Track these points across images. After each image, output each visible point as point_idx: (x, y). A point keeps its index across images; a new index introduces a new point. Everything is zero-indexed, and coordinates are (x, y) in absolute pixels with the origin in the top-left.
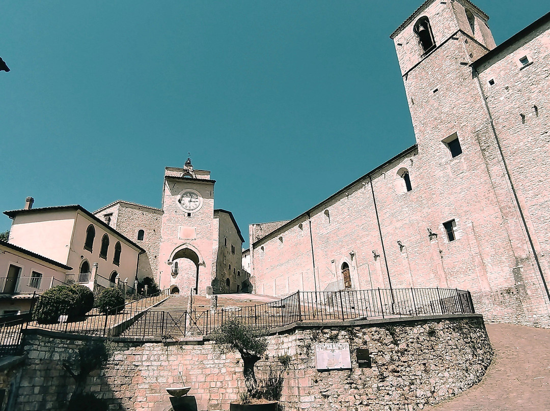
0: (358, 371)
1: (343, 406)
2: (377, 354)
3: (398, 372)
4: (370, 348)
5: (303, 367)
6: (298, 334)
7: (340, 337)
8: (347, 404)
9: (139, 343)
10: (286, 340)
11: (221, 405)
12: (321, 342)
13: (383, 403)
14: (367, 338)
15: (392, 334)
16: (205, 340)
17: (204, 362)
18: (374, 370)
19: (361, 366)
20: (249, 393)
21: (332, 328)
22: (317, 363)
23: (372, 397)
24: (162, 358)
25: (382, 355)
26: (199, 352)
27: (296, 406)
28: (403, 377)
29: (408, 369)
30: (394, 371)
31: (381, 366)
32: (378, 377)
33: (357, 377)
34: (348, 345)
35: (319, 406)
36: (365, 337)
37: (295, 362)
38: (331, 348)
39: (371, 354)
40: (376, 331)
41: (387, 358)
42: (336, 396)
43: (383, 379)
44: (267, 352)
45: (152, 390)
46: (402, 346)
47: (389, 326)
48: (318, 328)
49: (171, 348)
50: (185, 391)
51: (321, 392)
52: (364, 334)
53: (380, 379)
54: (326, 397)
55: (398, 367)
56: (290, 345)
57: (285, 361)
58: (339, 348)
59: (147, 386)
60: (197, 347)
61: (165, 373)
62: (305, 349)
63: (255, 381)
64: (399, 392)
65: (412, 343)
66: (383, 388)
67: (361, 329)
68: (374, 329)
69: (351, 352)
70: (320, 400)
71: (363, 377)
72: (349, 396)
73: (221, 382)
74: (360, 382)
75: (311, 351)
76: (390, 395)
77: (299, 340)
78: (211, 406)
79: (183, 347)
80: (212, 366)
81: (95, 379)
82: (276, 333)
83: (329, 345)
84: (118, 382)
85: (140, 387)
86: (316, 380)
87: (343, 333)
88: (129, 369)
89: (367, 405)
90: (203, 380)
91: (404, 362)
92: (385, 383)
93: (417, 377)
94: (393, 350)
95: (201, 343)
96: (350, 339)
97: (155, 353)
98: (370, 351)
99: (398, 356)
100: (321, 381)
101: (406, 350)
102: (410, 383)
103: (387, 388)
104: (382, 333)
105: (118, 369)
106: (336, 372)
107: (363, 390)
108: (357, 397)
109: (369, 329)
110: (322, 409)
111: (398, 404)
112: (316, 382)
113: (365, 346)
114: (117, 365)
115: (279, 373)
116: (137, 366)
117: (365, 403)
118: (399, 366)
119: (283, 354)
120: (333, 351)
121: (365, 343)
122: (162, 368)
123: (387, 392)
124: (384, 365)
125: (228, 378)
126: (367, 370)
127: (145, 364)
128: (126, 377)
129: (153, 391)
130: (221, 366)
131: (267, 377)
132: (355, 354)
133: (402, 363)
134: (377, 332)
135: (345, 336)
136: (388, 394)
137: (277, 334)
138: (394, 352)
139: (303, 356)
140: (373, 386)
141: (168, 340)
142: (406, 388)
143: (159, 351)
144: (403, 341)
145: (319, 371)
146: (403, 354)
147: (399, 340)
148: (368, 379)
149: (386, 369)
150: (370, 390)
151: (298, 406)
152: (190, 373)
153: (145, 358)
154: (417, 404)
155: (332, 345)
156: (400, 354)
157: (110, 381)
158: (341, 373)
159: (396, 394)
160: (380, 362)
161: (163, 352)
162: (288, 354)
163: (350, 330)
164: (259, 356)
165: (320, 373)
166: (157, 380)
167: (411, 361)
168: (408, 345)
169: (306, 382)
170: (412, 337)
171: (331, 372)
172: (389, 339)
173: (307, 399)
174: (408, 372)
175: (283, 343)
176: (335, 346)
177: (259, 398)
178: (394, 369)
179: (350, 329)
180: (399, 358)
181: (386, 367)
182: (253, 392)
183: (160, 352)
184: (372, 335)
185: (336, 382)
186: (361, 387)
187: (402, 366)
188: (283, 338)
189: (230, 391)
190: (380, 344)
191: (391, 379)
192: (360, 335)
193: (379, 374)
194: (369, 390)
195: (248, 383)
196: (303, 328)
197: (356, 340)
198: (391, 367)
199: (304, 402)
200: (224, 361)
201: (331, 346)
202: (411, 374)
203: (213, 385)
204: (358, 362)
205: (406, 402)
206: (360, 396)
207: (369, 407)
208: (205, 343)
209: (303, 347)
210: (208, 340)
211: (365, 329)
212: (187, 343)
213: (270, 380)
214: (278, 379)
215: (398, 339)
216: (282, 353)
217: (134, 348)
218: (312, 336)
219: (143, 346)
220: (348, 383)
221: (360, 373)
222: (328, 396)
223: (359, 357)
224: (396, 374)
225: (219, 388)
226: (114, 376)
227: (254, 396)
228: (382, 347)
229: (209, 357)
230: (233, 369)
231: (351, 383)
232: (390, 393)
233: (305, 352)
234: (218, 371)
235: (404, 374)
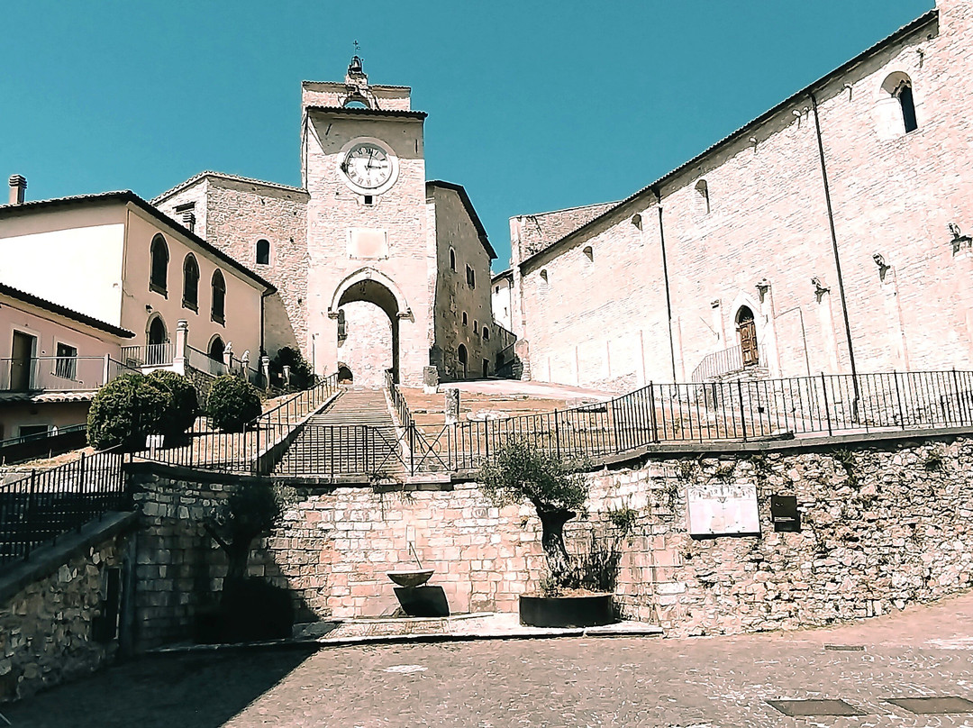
0: (773, 539)
1: (742, 601)
2: (814, 506)
3: (857, 540)
4: (800, 493)
5: (662, 529)
6: (652, 468)
7: (737, 473)
8: (751, 599)
9: (324, 488)
10: (624, 479)
11: (494, 604)
12: (697, 483)
13: (821, 597)
14: (793, 474)
15: (847, 466)
16: (454, 481)
17: (456, 523)
18: (807, 536)
19: (779, 528)
20: (555, 579)
21: (722, 456)
22: (690, 522)
23: (802, 585)
24: (373, 515)
25: (824, 508)
26: (445, 504)
27: (647, 602)
28: (865, 549)
29: (877, 535)
30: (848, 538)
31: (822, 528)
32: (813, 549)
33: (771, 549)
34: (754, 489)
35: (695, 601)
36: (789, 472)
37: (646, 521)
38: (719, 494)
39: (801, 505)
40: (814, 461)
41: (835, 512)
42: (728, 583)
43: (824, 552)
44: (586, 504)
45: (358, 575)
46: (868, 489)
47: (841, 451)
48: (693, 455)
49: (388, 496)
50: (424, 577)
51: (698, 576)
52: (788, 466)
53: (818, 553)
54: (708, 584)
55: (855, 530)
56: (633, 489)
57: (623, 520)
58: (736, 495)
59: (348, 568)
60: (439, 494)
61: (382, 544)
62: (666, 497)
63: (566, 557)
64: (855, 577)
65: (889, 483)
66: (824, 570)
67: (781, 457)
68: (810, 456)
69: (760, 502)
70: (696, 591)
71: (783, 549)
72: (755, 584)
73: (492, 560)
74: (776, 558)
75: (677, 500)
76: (837, 583)
77: (654, 479)
78: (475, 604)
79: (412, 494)
80: (472, 530)
81: (253, 555)
82: (604, 465)
83: (714, 488)
84: (295, 560)
85: (334, 570)
86: (689, 554)
87: (744, 464)
88: (311, 535)
89: (789, 600)
90: (456, 556)
91: (870, 521)
92: (826, 561)
93: (895, 550)
94: (848, 497)
95: (446, 487)
96: (758, 476)
97: (358, 506)
98: (800, 499)
99: (857, 509)
100: (699, 555)
101: (875, 498)
102: (880, 561)
103: (831, 570)
104: (826, 465)
105: (292, 537)
106: (729, 540)
107: (783, 573)
108: (770, 585)
109: (798, 458)
110: (701, 606)
111: (852, 600)
112: (689, 557)
113: (790, 491)
114: (288, 528)
115: (610, 542)
116: (326, 531)
117: (786, 597)
118: (858, 528)
119: (620, 507)
120: (723, 500)
121: (790, 484)
122: (372, 535)
123: (832, 576)
124: (827, 526)
125: (505, 553)
126: (791, 537)
127: (340, 526)
128: (307, 551)
129: (361, 577)
130: (489, 530)
131: (586, 550)
132: (767, 506)
133: (866, 524)
134: (816, 464)
135: (748, 470)
136: (833, 581)
137: (606, 468)
138: (849, 502)
139: (661, 511)
140: (802, 567)
141: (383, 482)
142: (871, 571)
143: (365, 503)
144: (869, 480)
145: (694, 537)
146: (867, 505)
147: (861, 478)
148: (793, 553)
149: (832, 534)
150: (797, 573)
151: (653, 601)
152: (431, 544)
153: (339, 515)
154: (892, 600)
155: (722, 490)
156: (861, 506)
157: (279, 558)
158: (738, 541)
159: (849, 583)
160: (820, 521)
161: (375, 505)
162: (630, 507)
163: (759, 460)
164: (571, 510)
165: (696, 541)
166: (366, 557)
167: (885, 519)
168: (879, 489)
169: (668, 558)
170: (891, 471)
171: (719, 540)
172: (842, 475)
173: (671, 588)
174: (876, 540)
175: (618, 485)
176: (727, 491)
177: (576, 586)
178: (848, 534)
179: (759, 457)
180: (859, 514)
181: (832, 531)
182: (563, 577)
183: (368, 505)
184: (805, 468)
185: (727, 559)
186: (777, 568)
187: (865, 529)
188: (618, 476)
189: (512, 576)
190: (821, 487)
191: (841, 553)
192: (780, 468)
193: (816, 543)
194: (794, 574)
195: (552, 560)
196: (661, 457)
197: (771, 478)
198: (841, 531)
199: (665, 595)
200: (496, 522)
201: (719, 491)
202: (883, 544)
203: (477, 565)
204: (773, 522)
205: (870, 596)
206: (776, 583)
207: (794, 604)
208: (455, 486)
209: (662, 492)
210: (462, 481)
211: (789, 458)
212: (419, 487)
213: (593, 556)
214: (609, 554)
215: (859, 475)
216: (616, 505)
217: (316, 498)
218: (679, 473)
219: (333, 493)
220: (752, 561)
221: (778, 541)
222: (713, 584)
223: (775, 512)
224: (851, 544)
225: (488, 572)
226: (286, 548)
227: (565, 584)
228: (824, 492)
229: (466, 513)
230: (515, 537)
231: (759, 561)
232: (838, 578)
233: (666, 502)
234: (484, 540)
235: (868, 543)
